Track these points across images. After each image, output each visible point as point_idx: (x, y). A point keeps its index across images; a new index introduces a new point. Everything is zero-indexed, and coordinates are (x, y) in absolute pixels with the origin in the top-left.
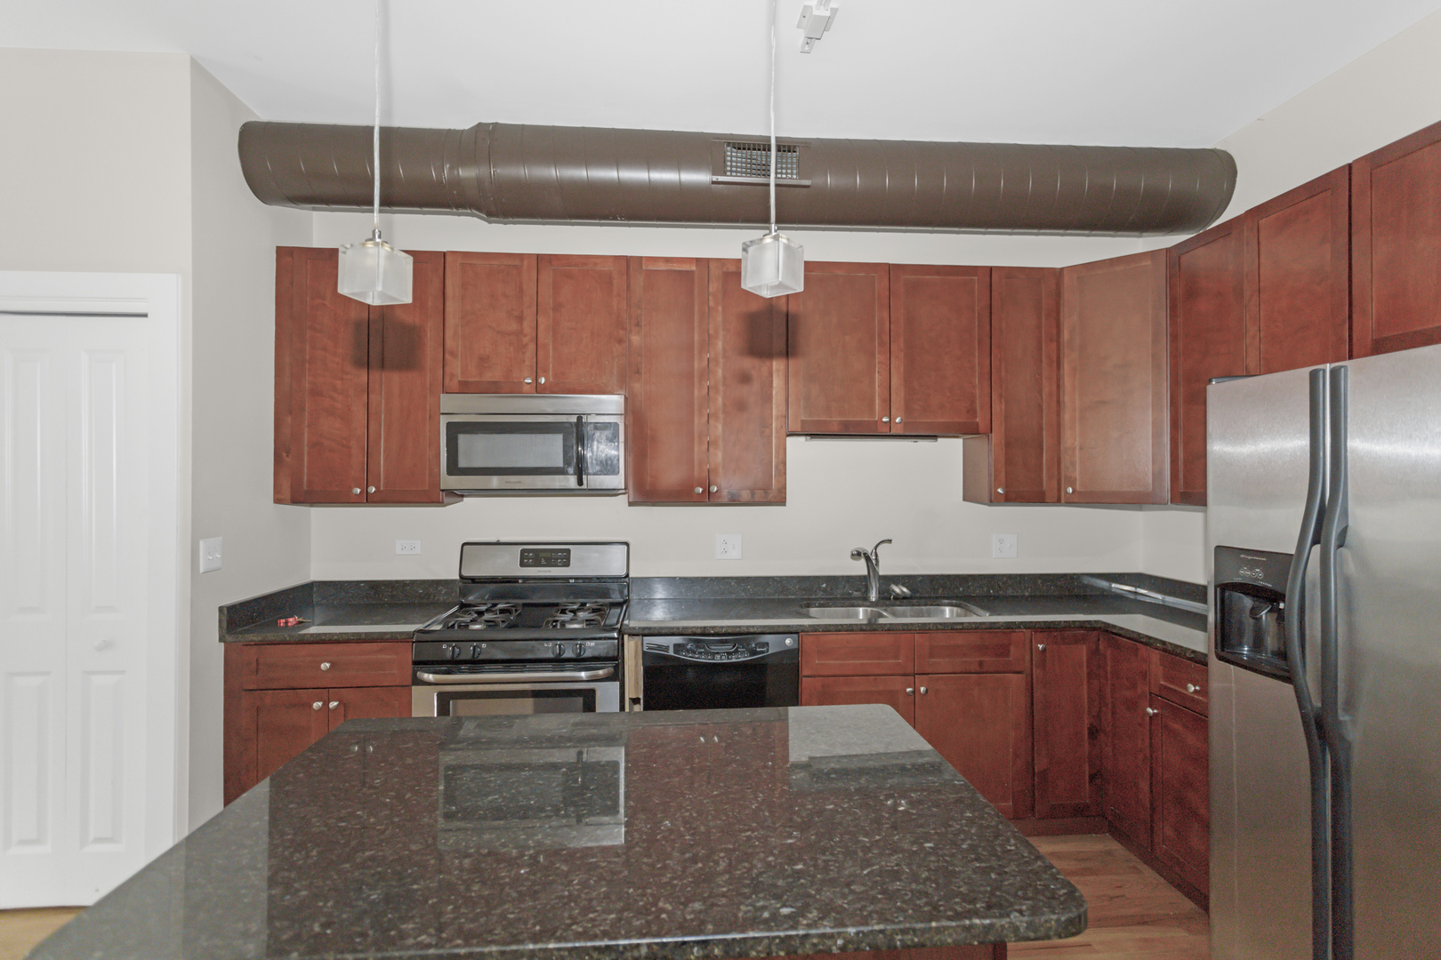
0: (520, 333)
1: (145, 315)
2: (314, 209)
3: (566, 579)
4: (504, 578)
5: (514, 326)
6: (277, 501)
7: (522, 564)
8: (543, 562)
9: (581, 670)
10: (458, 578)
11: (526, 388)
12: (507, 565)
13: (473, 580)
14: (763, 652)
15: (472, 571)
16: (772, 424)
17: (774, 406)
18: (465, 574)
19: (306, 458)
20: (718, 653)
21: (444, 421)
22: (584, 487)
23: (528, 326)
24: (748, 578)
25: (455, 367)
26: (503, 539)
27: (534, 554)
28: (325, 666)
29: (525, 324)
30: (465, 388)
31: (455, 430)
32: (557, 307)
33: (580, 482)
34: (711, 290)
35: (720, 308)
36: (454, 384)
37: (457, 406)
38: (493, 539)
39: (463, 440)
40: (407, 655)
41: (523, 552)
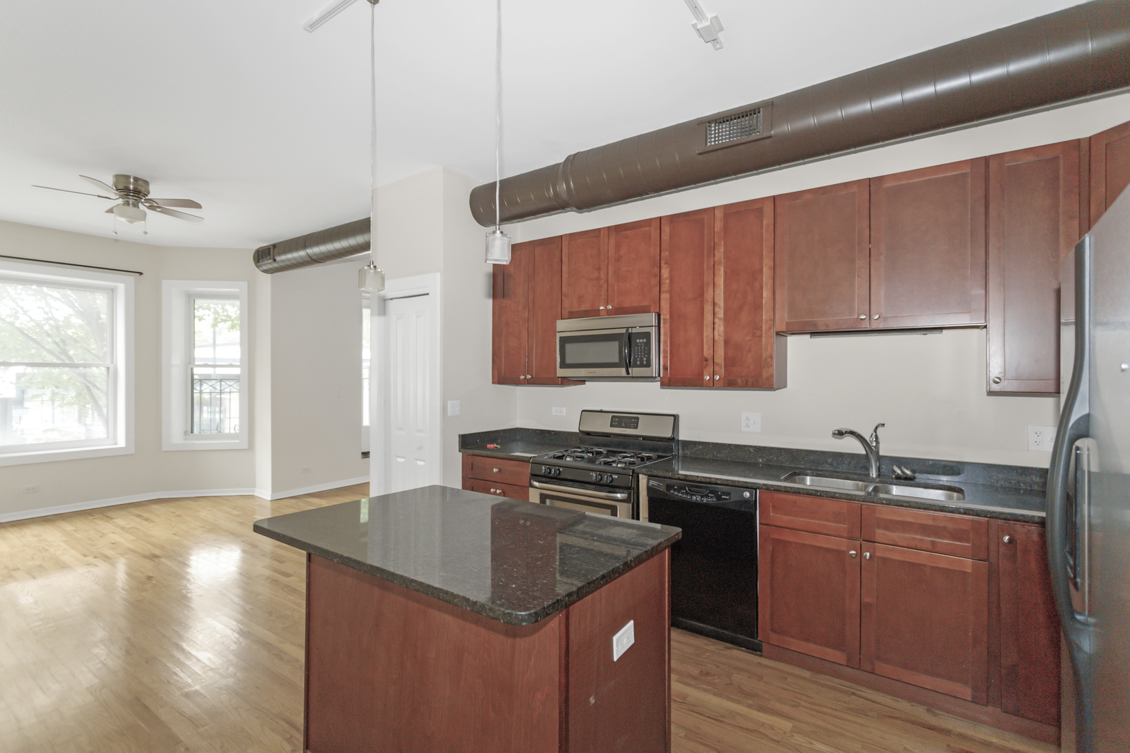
0: (598, 279)
1: (428, 294)
2: (519, 222)
3: (637, 437)
4: (603, 433)
5: (596, 275)
6: (493, 383)
7: (611, 426)
8: (623, 425)
9: (617, 493)
10: (578, 431)
11: (602, 313)
12: (603, 426)
13: (588, 433)
14: (726, 499)
15: (585, 429)
16: (762, 327)
17: (764, 313)
18: (581, 429)
19: (503, 360)
20: (694, 495)
21: (558, 335)
22: (630, 375)
23: (603, 275)
24: (764, 448)
25: (566, 303)
26: (604, 409)
27: (620, 419)
28: (495, 470)
29: (602, 272)
30: (572, 315)
31: (564, 341)
32: (618, 259)
33: (628, 373)
34: (716, 230)
35: (722, 243)
36: (565, 313)
37: (565, 326)
38: (599, 409)
39: (568, 347)
40: (528, 469)
41: (613, 417)
